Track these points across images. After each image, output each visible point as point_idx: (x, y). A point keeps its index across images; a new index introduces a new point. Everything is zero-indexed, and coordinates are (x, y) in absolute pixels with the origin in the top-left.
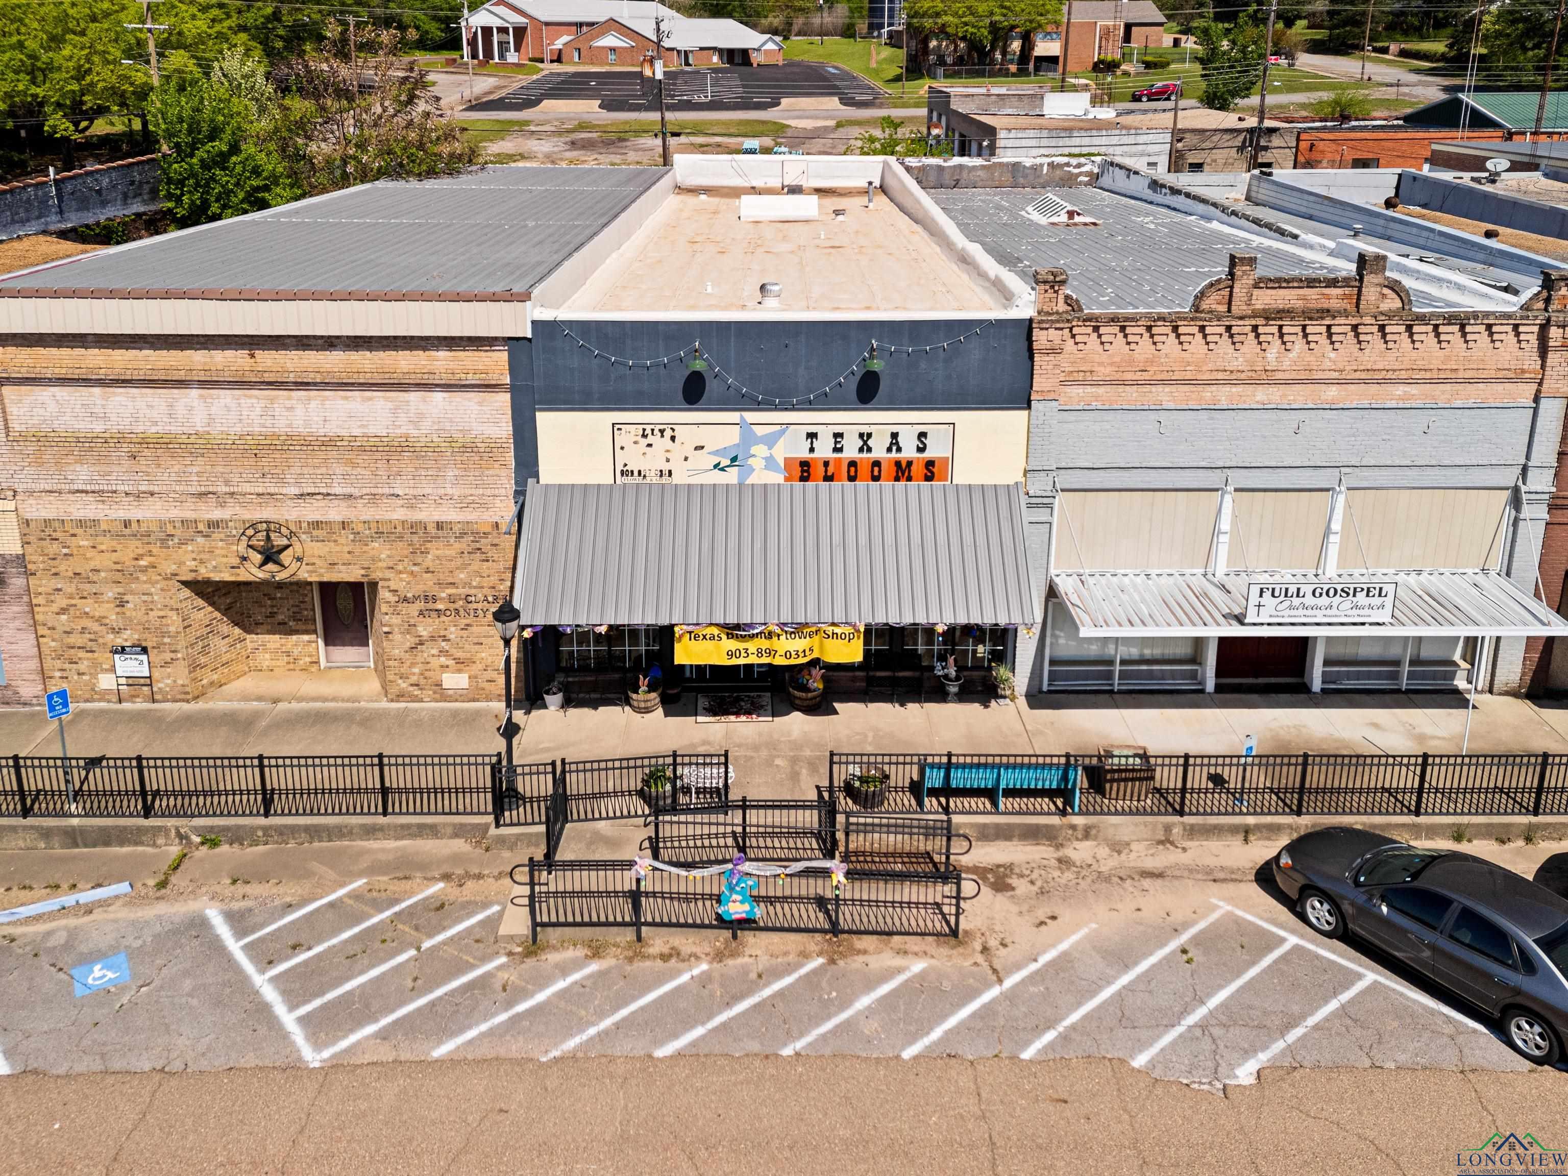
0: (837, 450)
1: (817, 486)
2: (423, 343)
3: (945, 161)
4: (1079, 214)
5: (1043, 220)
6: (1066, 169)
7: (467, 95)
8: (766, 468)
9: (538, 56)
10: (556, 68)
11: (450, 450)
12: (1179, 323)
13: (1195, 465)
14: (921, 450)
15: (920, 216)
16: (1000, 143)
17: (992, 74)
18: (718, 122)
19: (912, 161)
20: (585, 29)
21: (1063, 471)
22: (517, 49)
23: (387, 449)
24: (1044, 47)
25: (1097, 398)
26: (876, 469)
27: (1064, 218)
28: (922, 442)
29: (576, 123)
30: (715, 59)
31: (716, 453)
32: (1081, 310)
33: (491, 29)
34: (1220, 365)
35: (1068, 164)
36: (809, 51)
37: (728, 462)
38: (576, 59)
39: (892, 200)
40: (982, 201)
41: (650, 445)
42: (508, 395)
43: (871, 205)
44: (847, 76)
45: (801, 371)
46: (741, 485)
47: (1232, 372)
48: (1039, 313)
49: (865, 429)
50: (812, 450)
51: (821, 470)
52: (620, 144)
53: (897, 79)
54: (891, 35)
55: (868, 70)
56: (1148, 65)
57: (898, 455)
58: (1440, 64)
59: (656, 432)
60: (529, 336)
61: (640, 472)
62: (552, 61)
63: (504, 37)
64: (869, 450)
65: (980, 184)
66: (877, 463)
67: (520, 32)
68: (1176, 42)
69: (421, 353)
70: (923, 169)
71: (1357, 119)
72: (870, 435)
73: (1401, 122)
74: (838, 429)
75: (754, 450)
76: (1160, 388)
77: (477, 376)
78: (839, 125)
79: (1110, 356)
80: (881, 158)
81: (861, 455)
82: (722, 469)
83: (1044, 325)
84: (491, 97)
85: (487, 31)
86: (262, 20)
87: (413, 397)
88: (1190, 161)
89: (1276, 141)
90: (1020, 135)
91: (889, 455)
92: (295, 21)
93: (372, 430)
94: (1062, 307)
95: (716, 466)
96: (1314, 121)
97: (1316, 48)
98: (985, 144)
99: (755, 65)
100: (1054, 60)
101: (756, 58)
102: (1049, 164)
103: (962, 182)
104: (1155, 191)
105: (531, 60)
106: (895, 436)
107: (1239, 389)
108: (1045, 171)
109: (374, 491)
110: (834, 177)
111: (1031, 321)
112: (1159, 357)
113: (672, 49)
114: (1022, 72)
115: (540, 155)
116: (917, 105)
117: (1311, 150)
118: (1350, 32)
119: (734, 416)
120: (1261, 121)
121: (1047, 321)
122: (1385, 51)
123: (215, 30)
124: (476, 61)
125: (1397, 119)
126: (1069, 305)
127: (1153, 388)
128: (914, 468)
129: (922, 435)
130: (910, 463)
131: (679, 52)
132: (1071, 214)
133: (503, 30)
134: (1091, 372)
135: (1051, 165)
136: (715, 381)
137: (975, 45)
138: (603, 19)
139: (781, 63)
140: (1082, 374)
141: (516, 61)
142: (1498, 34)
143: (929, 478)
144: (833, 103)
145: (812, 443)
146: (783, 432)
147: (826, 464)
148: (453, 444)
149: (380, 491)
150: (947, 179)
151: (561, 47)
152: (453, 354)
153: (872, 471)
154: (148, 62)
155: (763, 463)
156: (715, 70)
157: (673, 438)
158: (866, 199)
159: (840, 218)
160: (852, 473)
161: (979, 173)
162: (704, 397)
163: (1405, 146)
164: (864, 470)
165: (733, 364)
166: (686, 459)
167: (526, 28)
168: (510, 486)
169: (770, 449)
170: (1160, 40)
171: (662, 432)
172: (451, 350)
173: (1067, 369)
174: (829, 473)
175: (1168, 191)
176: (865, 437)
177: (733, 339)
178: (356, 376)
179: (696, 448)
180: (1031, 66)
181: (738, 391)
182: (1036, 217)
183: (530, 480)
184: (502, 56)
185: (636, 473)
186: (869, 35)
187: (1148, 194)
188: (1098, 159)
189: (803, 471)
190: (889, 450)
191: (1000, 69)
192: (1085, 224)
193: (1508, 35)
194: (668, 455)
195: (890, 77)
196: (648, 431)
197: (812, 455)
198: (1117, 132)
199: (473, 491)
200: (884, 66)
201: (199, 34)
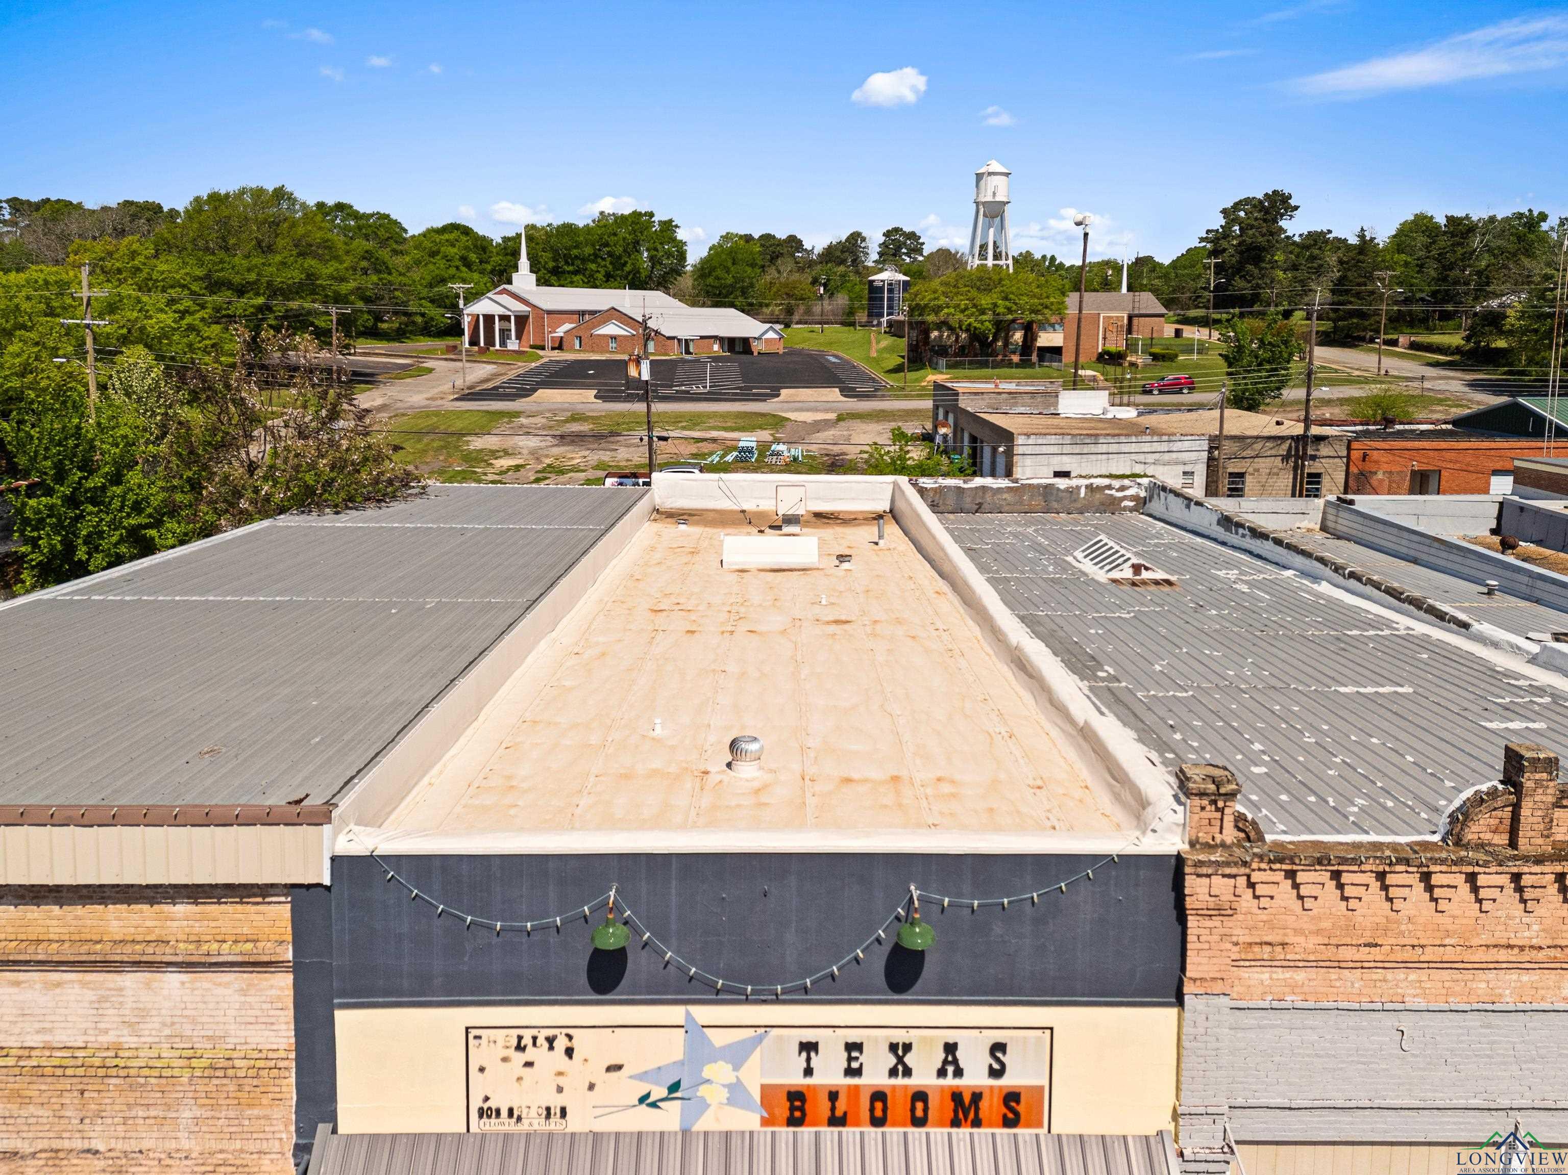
0: (850, 1072)
1: (817, 1134)
2: (150, 893)
3: (965, 482)
4: (1147, 569)
5: (1101, 576)
6: (1107, 492)
7: (459, 383)
8: (730, 1102)
9: (539, 343)
10: (557, 355)
11: (187, 1073)
12: (1433, 868)
13: (1462, 1103)
14: (996, 1073)
15: (946, 568)
16: (1018, 450)
17: (996, 365)
18: (715, 415)
19: (926, 482)
20: (587, 317)
21: (1238, 1112)
22: (519, 337)
23: (80, 1072)
24: (1046, 339)
25: (1294, 988)
26: (919, 1105)
27: (1128, 573)
28: (998, 1060)
29: (569, 414)
30: (716, 347)
31: (642, 1077)
32: (1261, 838)
33: (493, 316)
34: (1501, 937)
35: (1109, 487)
36: (809, 339)
37: (664, 1093)
38: (577, 347)
39: (906, 533)
40: (1015, 536)
41: (529, 1064)
42: (290, 978)
43: (881, 542)
44: (847, 365)
45: (790, 937)
46: (686, 1133)
47: (1522, 948)
48: (1192, 844)
49: (900, 1037)
50: (808, 1072)
51: (824, 1106)
52: (612, 439)
53: (898, 369)
54: (890, 324)
55: (869, 360)
56: (1156, 357)
57: (957, 1082)
58: (1457, 357)
59: (541, 1041)
60: (327, 881)
61: (511, 1112)
62: (553, 349)
63: (505, 325)
64: (908, 1072)
65: (1006, 508)
66: (920, 1096)
67: (522, 321)
68: (1178, 333)
69: (146, 907)
70: (940, 490)
71: (1401, 423)
72: (908, 1047)
73: (1450, 427)
74: (854, 1036)
75: (708, 1071)
76: (1401, 975)
77: (241, 947)
78: (840, 418)
79: (1313, 918)
80: (890, 478)
81: (893, 1081)
82: (654, 1105)
83: (1204, 870)
84: (485, 386)
85: (489, 319)
86: (252, 310)
87: (130, 980)
88: (1230, 470)
89: (1324, 450)
90: (1040, 441)
91: (942, 1082)
92: (287, 311)
93: (61, 1037)
94: (1230, 834)
95: (642, 1100)
96: (1355, 425)
97: (1327, 340)
98: (1001, 449)
99: (756, 354)
100: (1056, 351)
101: (756, 347)
102: (1087, 487)
103: (985, 506)
104: (1228, 529)
105: (532, 347)
106: (950, 1048)
107: (1534, 976)
108: (1082, 495)
109: (57, 1144)
110: (834, 500)
111: (1179, 860)
112: (1398, 922)
113: (673, 338)
114: (1025, 363)
115: (525, 452)
116: (920, 397)
117: (1364, 460)
118: (1357, 324)
119: (674, 1013)
120: (1307, 428)
121: (1210, 863)
122: (1394, 343)
123: (185, 322)
124: (476, 348)
125: (1446, 423)
126: (1240, 829)
127: (1389, 975)
128: (984, 1104)
129: (998, 1048)
130: (977, 1097)
131: (679, 341)
132: (1137, 569)
133: (504, 318)
134: (1283, 945)
135: (1089, 487)
136: (644, 953)
137: (977, 337)
138: (605, 308)
139: (781, 351)
140: (1268, 949)
141: (516, 347)
142: (1524, 331)
143: (1011, 1120)
144: (834, 394)
145: (808, 1059)
146: (760, 1040)
147: (833, 1096)
148: (195, 1063)
149: (67, 1144)
150: (968, 502)
151: (562, 334)
152: (200, 908)
153: (913, 1109)
154: (85, 359)
155: (725, 1094)
156: (716, 359)
157: (569, 1052)
158: (875, 529)
159: (846, 566)
160: (878, 1113)
161: (1005, 496)
162: (623, 982)
163: (1469, 458)
164: (899, 1107)
165: (674, 927)
166: (591, 1087)
167: (527, 317)
168: (289, 1138)
169: (736, 1068)
170: (1162, 331)
171: (551, 1041)
172: (197, 904)
173: (1241, 940)
174: (839, 1113)
175: (1247, 532)
176: (900, 1050)
177: (674, 882)
178: (31, 949)
179: (609, 1069)
180: (1034, 358)
181: (683, 970)
182: (1087, 566)
183: (321, 1126)
184: (503, 343)
185: (504, 1113)
186: (869, 324)
187: (1219, 532)
188: (1145, 481)
189: (792, 1109)
190: (942, 1073)
191: (1002, 360)
192: (1157, 583)
193: (1536, 331)
194: (561, 1081)
195: (891, 367)
196: (527, 1041)
197: (809, 1081)
198: (1148, 438)
199: (225, 1145)
200: (885, 355)
201: (162, 328)
